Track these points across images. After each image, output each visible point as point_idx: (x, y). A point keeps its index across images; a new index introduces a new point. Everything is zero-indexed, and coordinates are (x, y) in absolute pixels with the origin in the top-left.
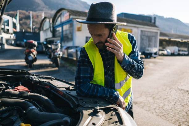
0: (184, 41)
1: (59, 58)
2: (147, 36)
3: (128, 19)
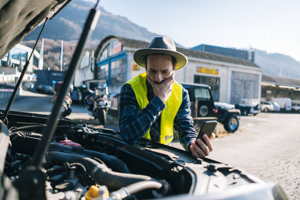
1: (106, 111)
2: (242, 81)
3: (211, 54)
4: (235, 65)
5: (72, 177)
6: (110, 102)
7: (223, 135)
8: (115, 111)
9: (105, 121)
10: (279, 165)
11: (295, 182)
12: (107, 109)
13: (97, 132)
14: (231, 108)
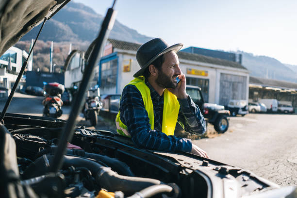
0: (286, 91)
1: (97, 112)
2: (230, 82)
3: (200, 56)
4: (223, 67)
5: (76, 181)
6: (102, 104)
7: (213, 136)
8: (106, 112)
9: (97, 123)
10: (269, 164)
11: (285, 181)
12: (99, 110)
13: (96, 134)
14: (221, 109)
